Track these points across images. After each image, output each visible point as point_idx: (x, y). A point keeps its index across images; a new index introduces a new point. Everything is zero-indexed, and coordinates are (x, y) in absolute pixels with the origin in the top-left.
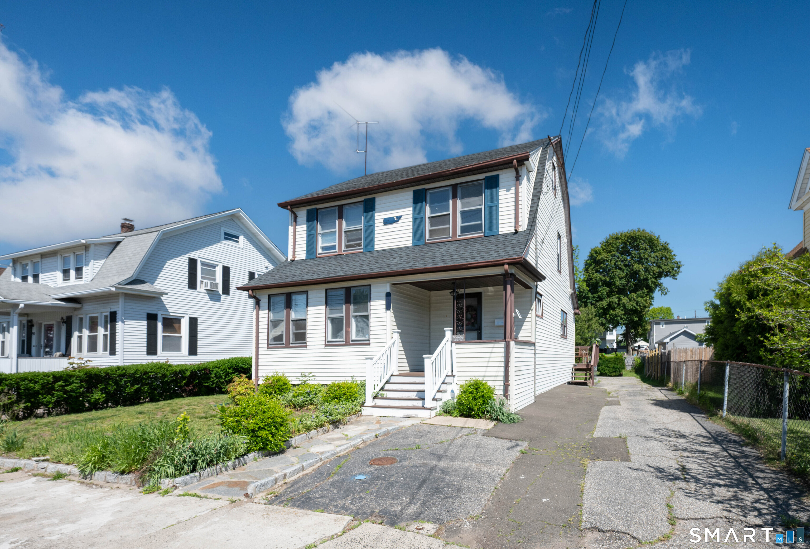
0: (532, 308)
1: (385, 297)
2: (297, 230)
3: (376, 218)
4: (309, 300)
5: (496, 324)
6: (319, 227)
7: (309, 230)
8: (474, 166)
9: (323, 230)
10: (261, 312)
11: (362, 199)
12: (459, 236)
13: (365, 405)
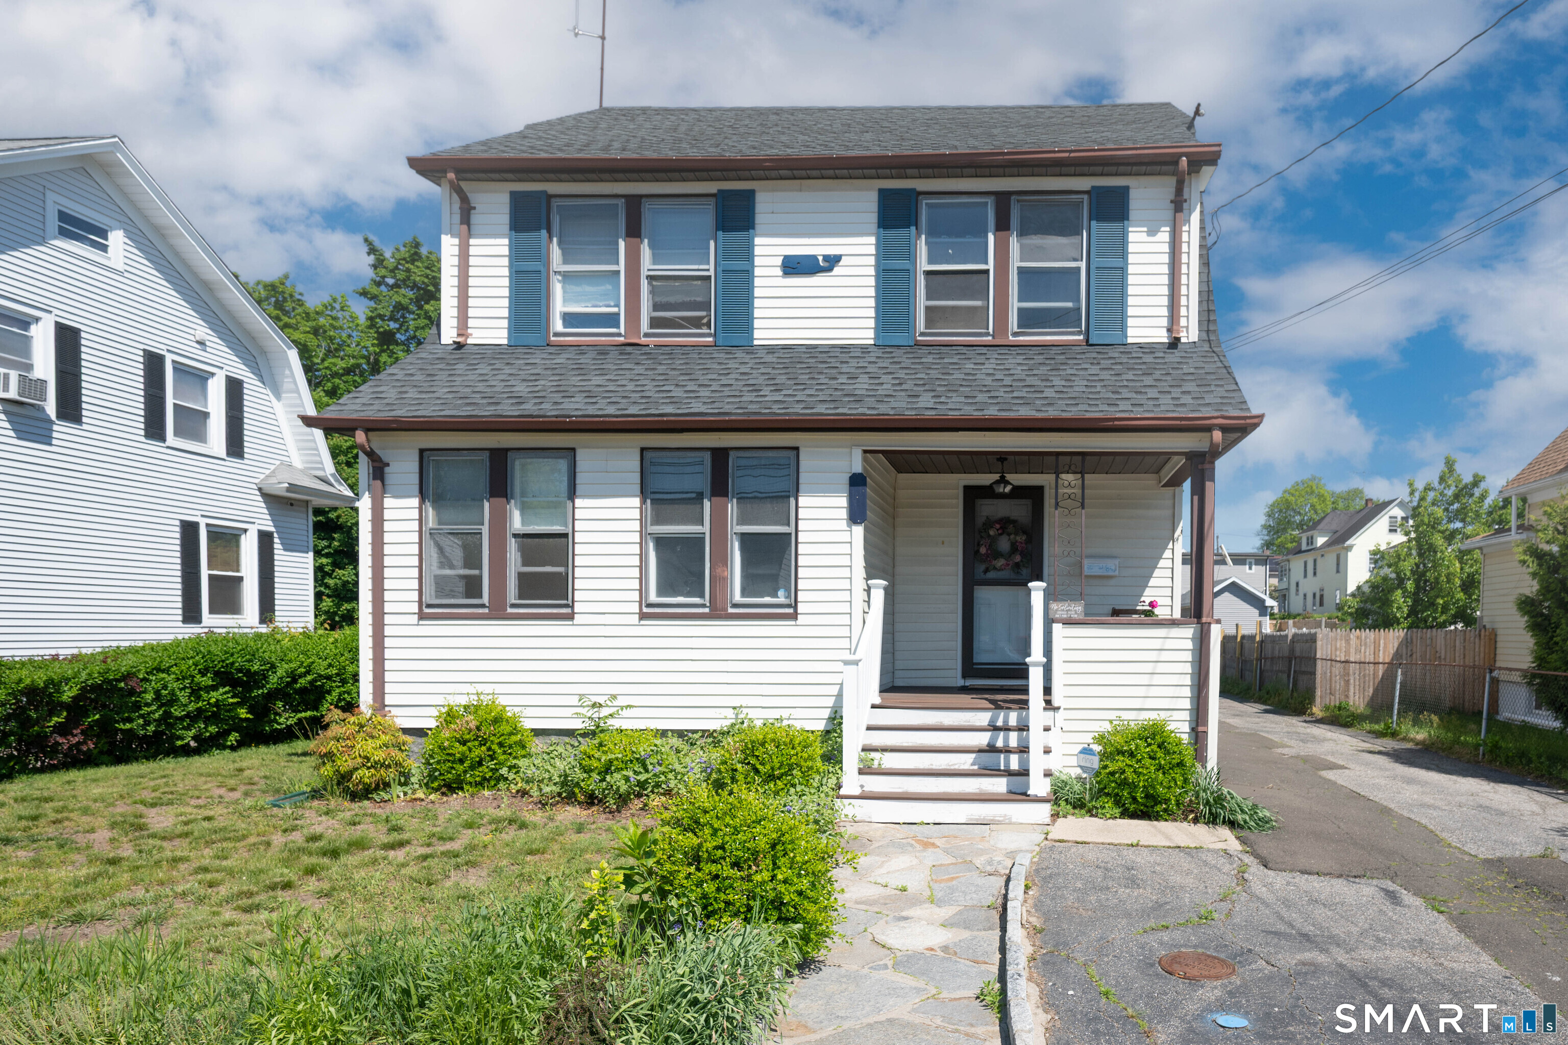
0: (1176, 536)
1: (846, 487)
2: (472, 250)
3: (757, 251)
4: (579, 476)
5: (1086, 571)
6: (556, 252)
7: (516, 255)
8: (1072, 155)
9: (566, 261)
10: (388, 502)
11: (712, 187)
12: (1015, 334)
13: (843, 792)
